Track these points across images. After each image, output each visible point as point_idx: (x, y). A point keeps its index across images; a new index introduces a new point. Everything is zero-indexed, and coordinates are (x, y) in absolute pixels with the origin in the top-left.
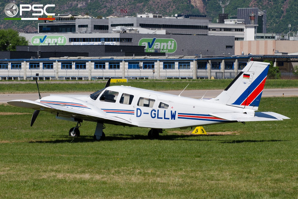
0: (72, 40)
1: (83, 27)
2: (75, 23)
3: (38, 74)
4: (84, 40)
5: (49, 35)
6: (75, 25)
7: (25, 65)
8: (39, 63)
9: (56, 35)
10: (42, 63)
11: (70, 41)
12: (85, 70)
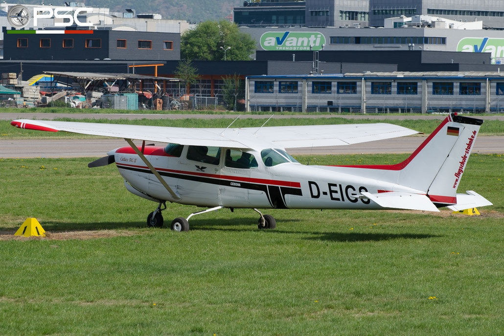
0: (334, 40)
2: (304, 8)
3: (332, 102)
4: (358, 40)
5: (293, 30)
6: (305, 11)
7: (305, 86)
8: (330, 83)
9: (305, 31)
10: (336, 84)
11: (331, 43)
12: (416, 95)
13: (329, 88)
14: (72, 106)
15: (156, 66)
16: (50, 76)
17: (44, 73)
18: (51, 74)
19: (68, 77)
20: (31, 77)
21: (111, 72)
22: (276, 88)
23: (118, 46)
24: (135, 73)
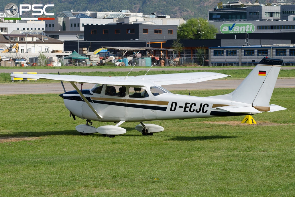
0: (260, 27)
2: (246, 11)
3: (255, 60)
4: (272, 27)
5: (237, 23)
7: (241, 52)
8: (253, 50)
9: (243, 22)
10: (257, 51)
11: (258, 29)
13: (253, 53)
14: (116, 65)
15: (162, 43)
16: (105, 49)
17: (102, 48)
18: (106, 48)
19: (115, 49)
20: (96, 50)
21: (137, 47)
22: (225, 54)
23: (144, 33)
24: (150, 47)
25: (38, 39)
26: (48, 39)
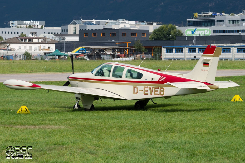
0: (215, 31)
1: (220, 22)
2: (214, 19)
3: (195, 57)
4: (224, 31)
5: (198, 28)
6: (214, 20)
7: (186, 50)
8: (196, 49)
9: (203, 28)
10: (198, 49)
11: (213, 32)
12: (230, 53)
13: (195, 51)
15: (128, 43)
17: (80, 47)
18: (83, 47)
21: (106, 46)
22: (174, 51)
23: (123, 36)
24: (118, 46)
25: (42, 40)
26: (50, 41)
